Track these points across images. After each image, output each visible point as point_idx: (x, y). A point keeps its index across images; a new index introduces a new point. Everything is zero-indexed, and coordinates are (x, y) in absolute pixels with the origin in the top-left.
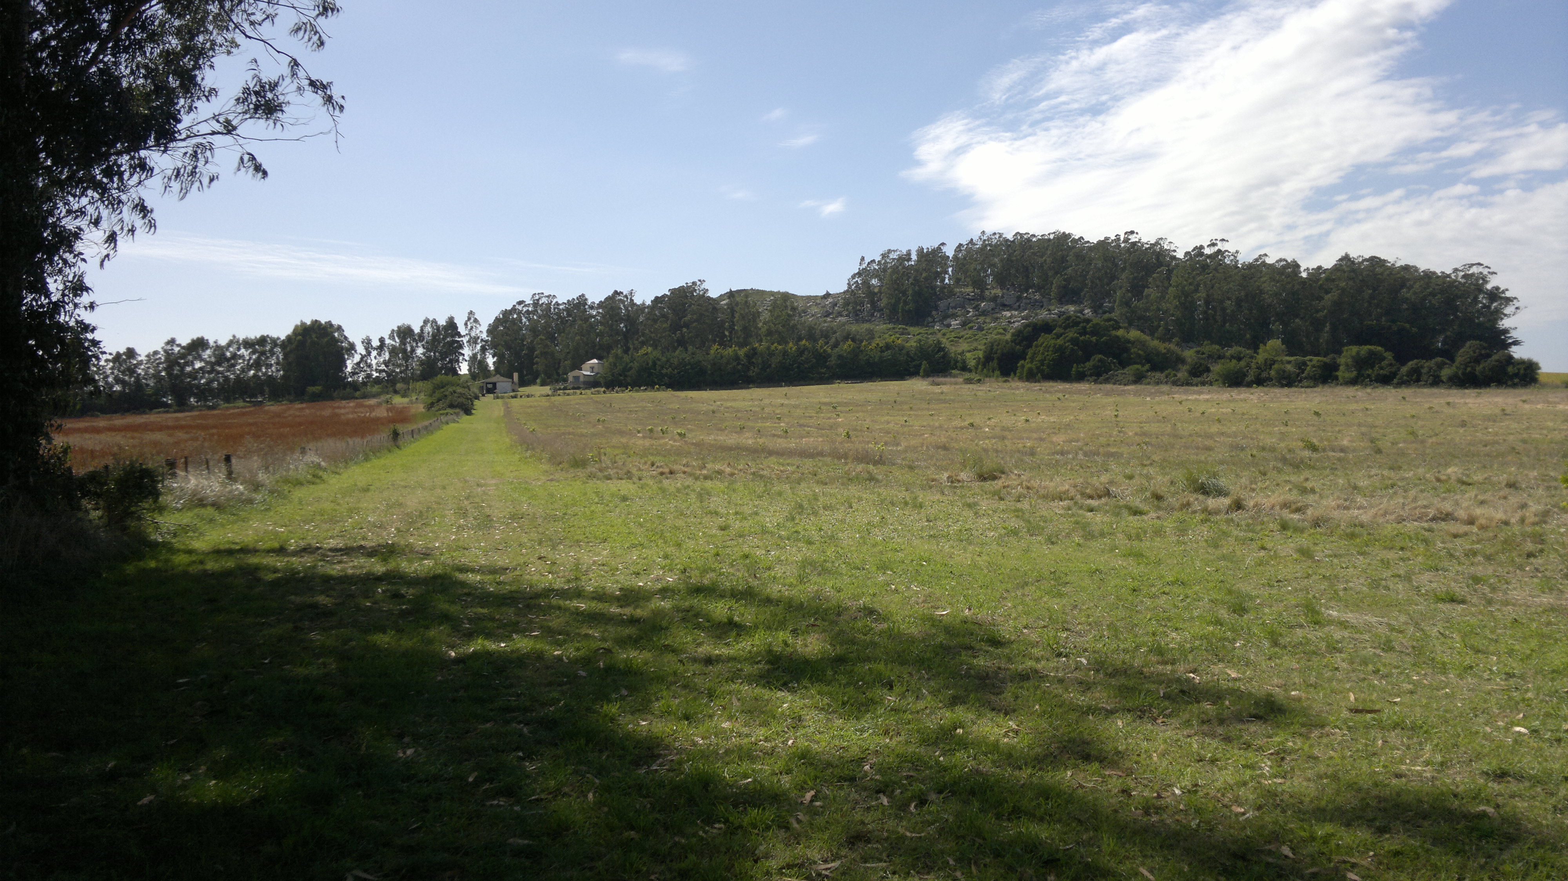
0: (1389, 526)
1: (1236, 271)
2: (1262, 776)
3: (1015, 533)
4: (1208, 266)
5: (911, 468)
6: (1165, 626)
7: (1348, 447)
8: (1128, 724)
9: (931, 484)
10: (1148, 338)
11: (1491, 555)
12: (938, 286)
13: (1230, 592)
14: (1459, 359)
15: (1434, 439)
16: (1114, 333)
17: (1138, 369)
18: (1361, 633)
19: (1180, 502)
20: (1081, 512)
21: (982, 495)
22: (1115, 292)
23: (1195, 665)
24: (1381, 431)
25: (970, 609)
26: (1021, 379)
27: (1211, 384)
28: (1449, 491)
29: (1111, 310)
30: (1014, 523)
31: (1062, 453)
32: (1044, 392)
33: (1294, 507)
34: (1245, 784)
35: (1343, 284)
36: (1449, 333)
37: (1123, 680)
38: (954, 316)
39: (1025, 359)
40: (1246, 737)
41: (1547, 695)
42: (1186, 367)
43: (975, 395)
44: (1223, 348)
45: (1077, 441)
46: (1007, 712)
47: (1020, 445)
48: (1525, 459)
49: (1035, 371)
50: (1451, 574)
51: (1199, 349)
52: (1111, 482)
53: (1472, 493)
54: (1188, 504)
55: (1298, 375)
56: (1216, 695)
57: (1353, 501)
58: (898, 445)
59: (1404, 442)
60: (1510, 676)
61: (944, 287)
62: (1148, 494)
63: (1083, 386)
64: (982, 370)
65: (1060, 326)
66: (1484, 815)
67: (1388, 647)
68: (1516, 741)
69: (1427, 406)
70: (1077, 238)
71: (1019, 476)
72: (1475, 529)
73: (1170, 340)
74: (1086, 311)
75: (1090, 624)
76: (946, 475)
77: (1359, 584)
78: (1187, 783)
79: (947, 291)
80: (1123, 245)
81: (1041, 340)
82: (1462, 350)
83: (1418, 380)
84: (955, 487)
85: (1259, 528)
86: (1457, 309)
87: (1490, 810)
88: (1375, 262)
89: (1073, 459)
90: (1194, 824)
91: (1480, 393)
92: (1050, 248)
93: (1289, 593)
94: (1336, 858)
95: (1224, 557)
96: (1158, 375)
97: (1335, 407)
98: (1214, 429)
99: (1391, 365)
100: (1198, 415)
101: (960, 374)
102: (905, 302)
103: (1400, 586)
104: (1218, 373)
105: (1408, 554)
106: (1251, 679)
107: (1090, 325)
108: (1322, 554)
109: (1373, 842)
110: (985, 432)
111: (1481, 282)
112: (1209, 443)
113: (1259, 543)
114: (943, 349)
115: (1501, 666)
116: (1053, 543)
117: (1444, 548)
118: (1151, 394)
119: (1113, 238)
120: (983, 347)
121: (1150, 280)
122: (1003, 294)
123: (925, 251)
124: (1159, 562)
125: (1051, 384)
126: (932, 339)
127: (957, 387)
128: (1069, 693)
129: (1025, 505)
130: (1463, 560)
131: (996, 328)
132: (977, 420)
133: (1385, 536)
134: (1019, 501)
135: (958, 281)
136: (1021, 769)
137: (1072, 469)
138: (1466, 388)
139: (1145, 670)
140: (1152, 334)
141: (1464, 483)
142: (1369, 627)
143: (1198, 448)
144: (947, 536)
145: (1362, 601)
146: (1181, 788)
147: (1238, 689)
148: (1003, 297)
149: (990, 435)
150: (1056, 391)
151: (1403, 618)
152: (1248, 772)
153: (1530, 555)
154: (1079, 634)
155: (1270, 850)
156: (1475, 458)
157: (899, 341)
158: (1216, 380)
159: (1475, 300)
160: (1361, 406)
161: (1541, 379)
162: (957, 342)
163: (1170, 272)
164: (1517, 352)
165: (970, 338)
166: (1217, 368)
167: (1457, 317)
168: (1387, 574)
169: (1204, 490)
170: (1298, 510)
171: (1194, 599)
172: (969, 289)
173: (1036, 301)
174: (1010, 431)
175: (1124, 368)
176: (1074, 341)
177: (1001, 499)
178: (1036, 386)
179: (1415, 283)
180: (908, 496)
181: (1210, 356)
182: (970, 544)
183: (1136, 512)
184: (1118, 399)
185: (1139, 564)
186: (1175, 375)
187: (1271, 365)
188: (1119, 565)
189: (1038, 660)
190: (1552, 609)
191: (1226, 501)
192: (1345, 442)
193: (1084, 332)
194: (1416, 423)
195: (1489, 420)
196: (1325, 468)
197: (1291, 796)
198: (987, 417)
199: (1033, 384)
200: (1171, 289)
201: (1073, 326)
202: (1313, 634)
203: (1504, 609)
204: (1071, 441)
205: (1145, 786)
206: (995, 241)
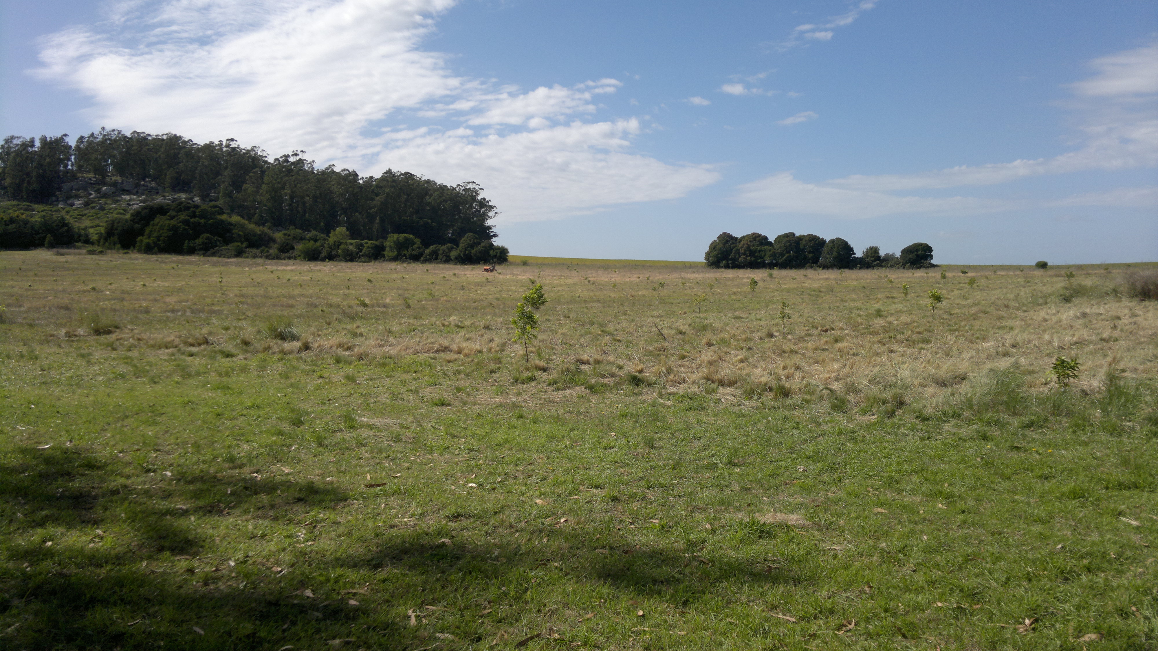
0: (408, 357)
1: (313, 175)
2: (297, 542)
3: (122, 376)
4: (292, 170)
5: (31, 326)
6: (239, 440)
7: (389, 304)
8: (199, 518)
9: (49, 339)
10: (246, 222)
11: (469, 373)
12: (61, 171)
13: (293, 411)
14: (461, 245)
15: (445, 298)
16: (219, 217)
17: (238, 246)
18: (382, 432)
19: (263, 346)
20: (183, 357)
21: (96, 347)
22: (219, 185)
23: (258, 467)
24: (412, 292)
25: (71, 441)
26: (140, 251)
27: (295, 259)
28: (449, 332)
29: (216, 199)
30: (122, 369)
31: (173, 311)
32: (160, 263)
33: (346, 347)
34: (284, 549)
35: (387, 190)
36: (455, 228)
37: (199, 485)
38: (77, 197)
39: (143, 235)
40: (290, 515)
41: (492, 461)
42: (276, 246)
43: (98, 264)
44: (304, 232)
45: (187, 301)
46: (96, 523)
47: (137, 306)
48: (497, 310)
49: (152, 245)
50: (444, 387)
51: (286, 232)
52: (210, 333)
53: (463, 333)
54: (269, 348)
55: (357, 253)
56: (270, 488)
57: (387, 341)
58: (20, 306)
59: (426, 300)
60: (471, 450)
61: (67, 172)
62: (239, 341)
63: (194, 258)
64: (104, 243)
65: (173, 210)
66: (443, 544)
67: (397, 439)
68: (469, 493)
69: (442, 275)
70: (186, 140)
71: (132, 330)
72: (462, 356)
73: (263, 224)
74: (196, 199)
75: (178, 444)
76: (63, 331)
77: (384, 398)
78: (240, 555)
79: (72, 176)
80: (225, 149)
81: (156, 220)
82: (463, 239)
83: (436, 259)
84: (73, 341)
85: (320, 362)
86: (460, 211)
87: (446, 540)
88: (408, 176)
89: (182, 316)
90: (241, 586)
91: (474, 268)
92: (164, 146)
93: (335, 407)
94: (343, 592)
95: (292, 385)
96: (254, 251)
97: (382, 276)
98: (297, 291)
99: (419, 248)
100: (285, 281)
101: (83, 246)
102: (29, 183)
103: (411, 398)
104: (300, 251)
105: (419, 375)
106: (300, 472)
107: (199, 210)
108: (362, 379)
109: (369, 576)
110: (106, 295)
111: (474, 194)
112: (291, 302)
113: (319, 373)
114: (66, 225)
115: (466, 445)
116: (155, 383)
117: (441, 370)
118: (249, 266)
119: (217, 142)
120: (105, 224)
121: (247, 177)
122: (123, 181)
123: (48, 140)
124: (241, 393)
125: (167, 256)
126: (56, 216)
127: (82, 257)
128: (153, 500)
129: (135, 354)
130: (452, 377)
131: (116, 209)
132: (99, 284)
133: (405, 364)
134: (130, 350)
135: (80, 167)
136: (102, 567)
137: (179, 324)
138: (466, 265)
139: (219, 475)
140: (249, 219)
141: (458, 327)
142: (387, 427)
143: (283, 306)
144: (58, 383)
145: (385, 409)
146: (235, 561)
147: (289, 481)
148: (122, 183)
149: (110, 297)
150: (171, 262)
151: (410, 419)
152: (288, 541)
153: (492, 372)
154: (168, 453)
155: (296, 595)
156: (468, 311)
157: (24, 216)
158: (299, 256)
159: (471, 206)
160: (399, 276)
161: (509, 259)
162: (80, 219)
163: (263, 172)
164: (496, 242)
165: (92, 216)
166: (299, 247)
167: (460, 217)
168: (403, 390)
169: (282, 337)
170: (349, 348)
171: (265, 418)
172: (91, 175)
173: (152, 188)
174: (129, 294)
175: (227, 244)
176: (186, 222)
177: (114, 349)
178: (153, 257)
179: (434, 192)
180: (24, 350)
181: (294, 238)
182: (79, 388)
183: (228, 355)
184: (223, 268)
185: (225, 395)
186: (268, 251)
187: (339, 246)
188: (209, 397)
189: (128, 477)
190: (501, 405)
191: (297, 344)
192: (388, 301)
193: (194, 216)
194: (434, 288)
195: (478, 285)
196: (372, 319)
197: (317, 553)
198: (109, 282)
199: (150, 256)
200: (263, 186)
201: (184, 211)
202: (348, 436)
203: (473, 407)
204: (181, 302)
205: (207, 563)
206: (114, 137)
